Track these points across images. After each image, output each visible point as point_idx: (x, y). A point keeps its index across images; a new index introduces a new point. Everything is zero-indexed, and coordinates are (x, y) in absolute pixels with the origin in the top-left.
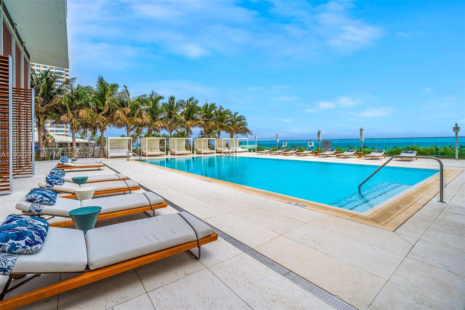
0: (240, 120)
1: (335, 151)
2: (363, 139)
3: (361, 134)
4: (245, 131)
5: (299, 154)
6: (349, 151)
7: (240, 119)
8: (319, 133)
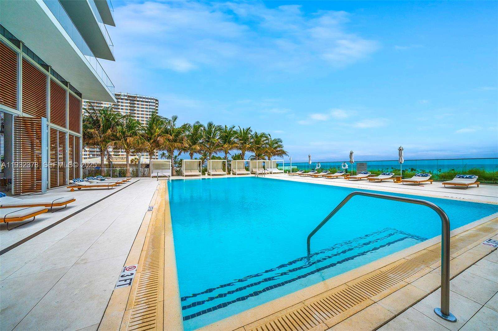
0: (277, 143)
1: (369, 174)
2: (403, 160)
3: (400, 155)
4: (282, 153)
5: (329, 176)
6: (385, 175)
7: (277, 141)
8: (351, 154)
